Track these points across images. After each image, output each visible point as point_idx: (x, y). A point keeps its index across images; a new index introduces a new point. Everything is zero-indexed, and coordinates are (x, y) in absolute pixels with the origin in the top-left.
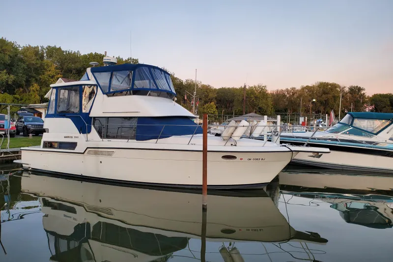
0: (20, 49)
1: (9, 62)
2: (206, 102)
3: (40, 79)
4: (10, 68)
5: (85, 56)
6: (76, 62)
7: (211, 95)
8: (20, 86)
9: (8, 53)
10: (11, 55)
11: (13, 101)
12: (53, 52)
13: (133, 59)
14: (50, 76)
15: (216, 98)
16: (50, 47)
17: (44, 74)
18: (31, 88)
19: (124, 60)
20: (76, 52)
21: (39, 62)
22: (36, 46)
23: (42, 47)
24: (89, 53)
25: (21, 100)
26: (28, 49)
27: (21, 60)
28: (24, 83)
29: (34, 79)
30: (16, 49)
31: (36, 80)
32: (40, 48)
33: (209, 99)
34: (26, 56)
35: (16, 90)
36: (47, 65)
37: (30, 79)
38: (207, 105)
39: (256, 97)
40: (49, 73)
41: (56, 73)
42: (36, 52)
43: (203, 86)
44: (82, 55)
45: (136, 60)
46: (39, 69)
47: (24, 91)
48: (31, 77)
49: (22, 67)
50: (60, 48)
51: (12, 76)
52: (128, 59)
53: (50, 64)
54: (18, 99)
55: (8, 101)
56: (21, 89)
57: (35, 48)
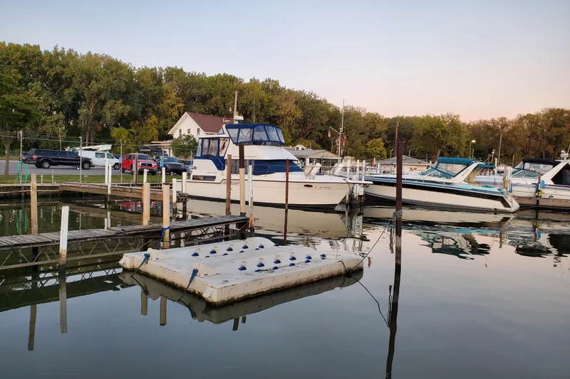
0: (136, 72)
1: (125, 90)
2: (370, 137)
3: (158, 109)
4: (125, 96)
5: (211, 78)
6: (200, 87)
7: (379, 128)
8: (135, 118)
9: (124, 79)
10: (127, 81)
11: (129, 136)
12: (174, 74)
13: (273, 81)
14: (169, 105)
15: (386, 132)
16: (169, 68)
17: (162, 103)
18: (149, 121)
19: (261, 82)
20: (201, 74)
21: (157, 88)
22: (153, 67)
23: (161, 69)
24: (217, 74)
25: (138, 134)
26: (144, 72)
27: (137, 86)
28: (140, 114)
29: (151, 109)
30: (130, 72)
31: (154, 110)
32: (158, 70)
33: (377, 134)
34: (143, 81)
35: (132, 123)
36: (167, 91)
37: (146, 109)
38: (371, 141)
39: (444, 132)
40: (169, 101)
41: (177, 101)
42: (154, 76)
43: (368, 115)
44: (208, 76)
45: (276, 82)
46: (158, 97)
47: (141, 125)
48: (147, 106)
49: (138, 95)
50: (181, 70)
51: (128, 107)
52: (266, 81)
53: (170, 90)
54: (133, 134)
55: (124, 136)
56: (138, 122)
57: (152, 70)
